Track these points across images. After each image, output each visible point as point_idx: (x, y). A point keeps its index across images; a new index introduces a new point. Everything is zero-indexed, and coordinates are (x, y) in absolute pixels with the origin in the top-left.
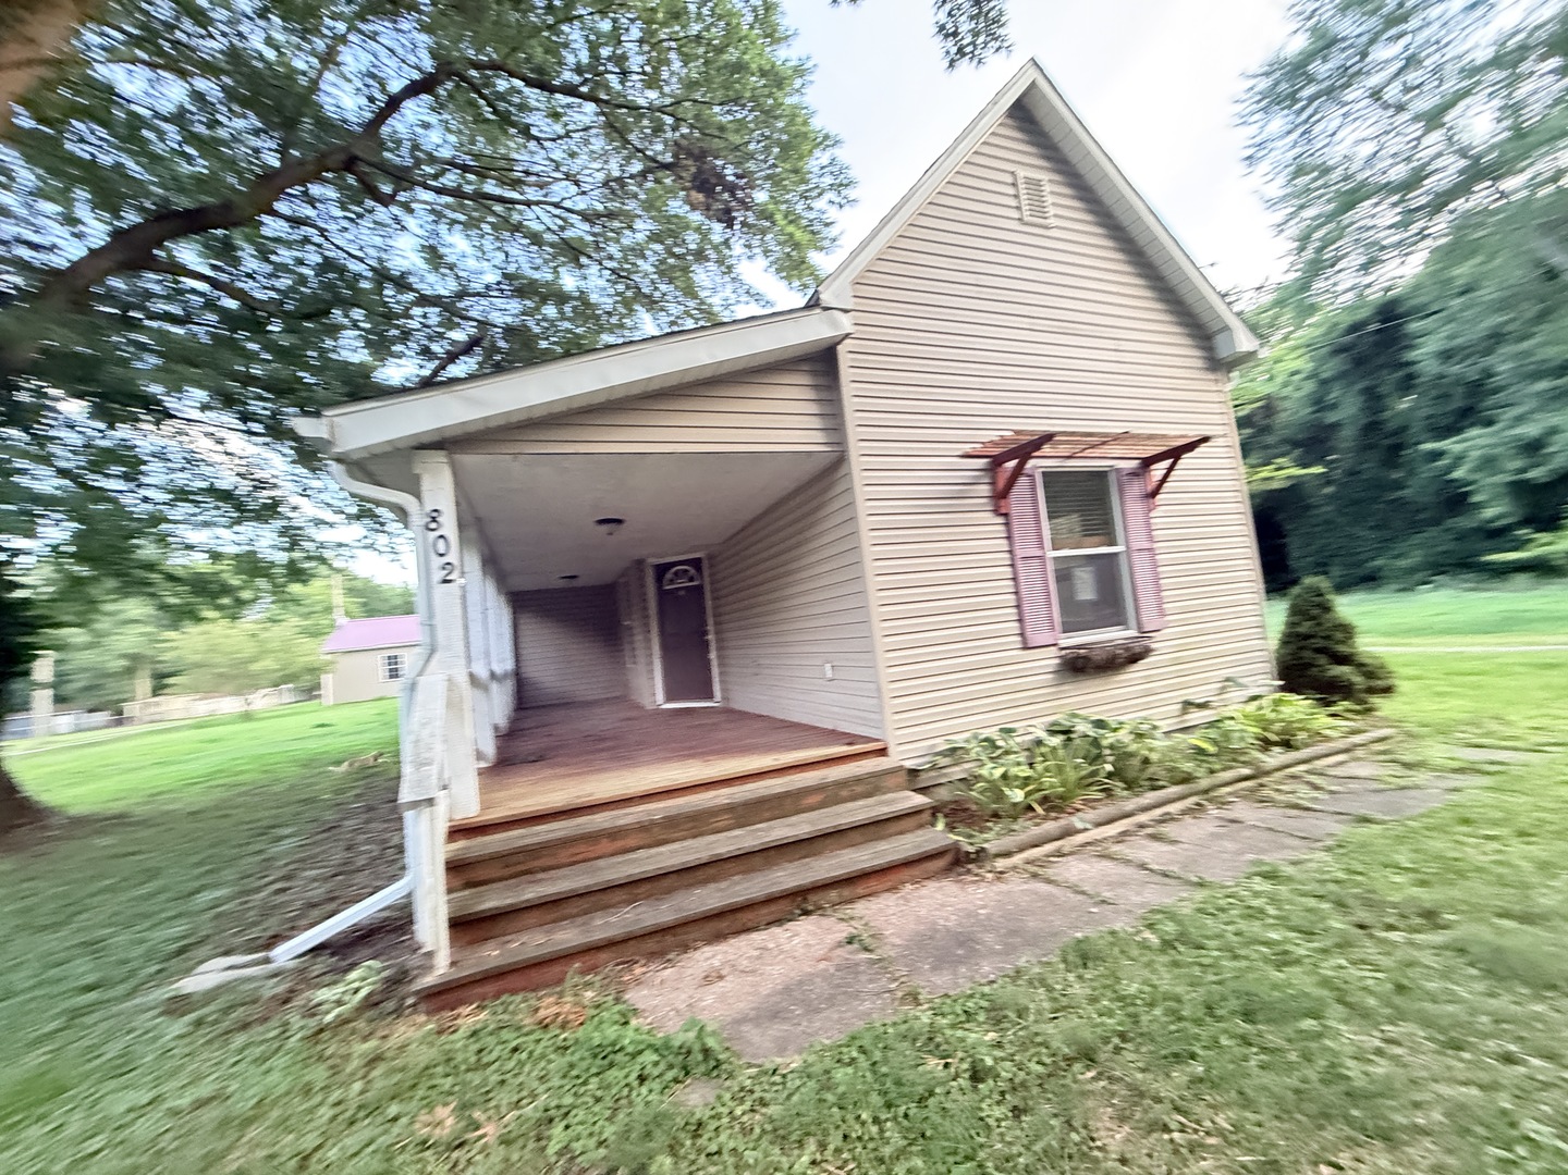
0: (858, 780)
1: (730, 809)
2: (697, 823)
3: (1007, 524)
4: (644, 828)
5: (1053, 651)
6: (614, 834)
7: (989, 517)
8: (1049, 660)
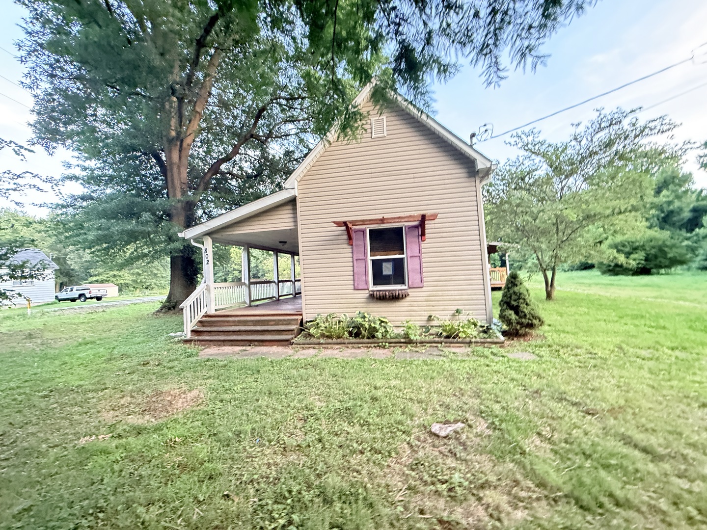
0: (284, 320)
1: (252, 321)
2: (245, 323)
3: (352, 248)
4: (234, 322)
5: (367, 291)
6: (228, 322)
7: (346, 246)
8: (365, 294)
